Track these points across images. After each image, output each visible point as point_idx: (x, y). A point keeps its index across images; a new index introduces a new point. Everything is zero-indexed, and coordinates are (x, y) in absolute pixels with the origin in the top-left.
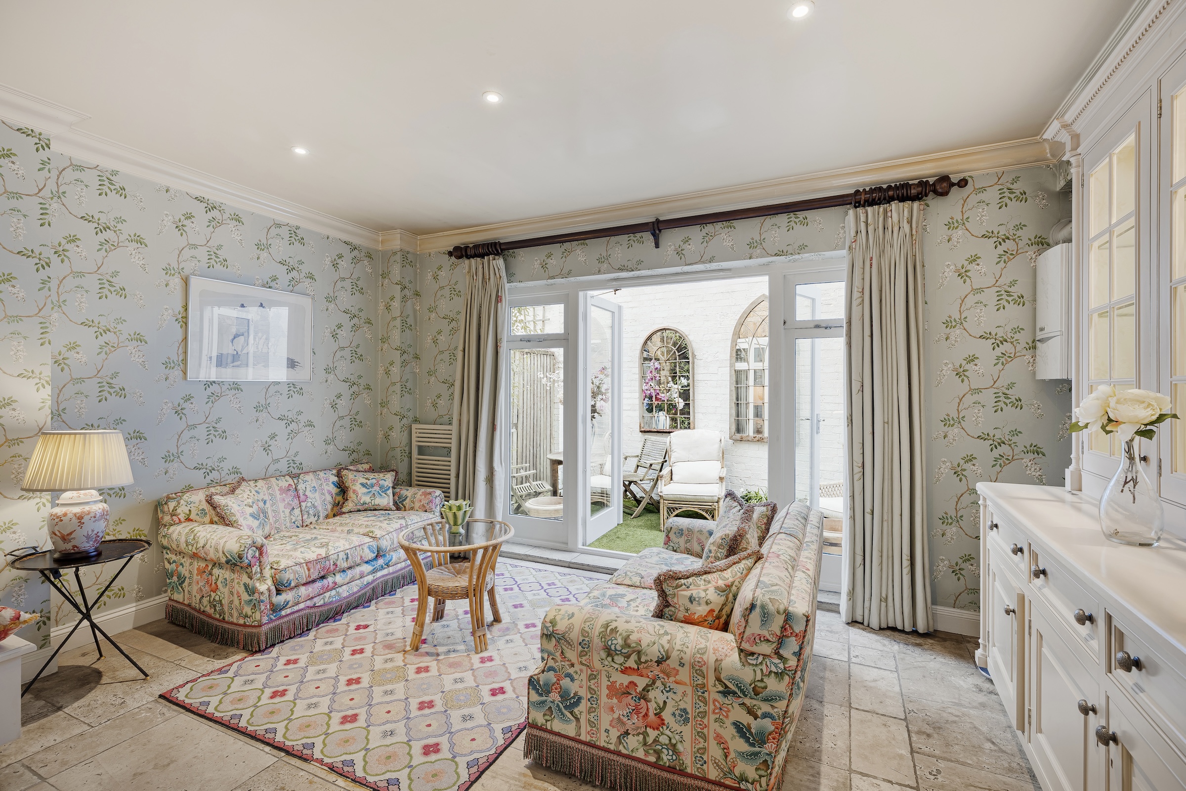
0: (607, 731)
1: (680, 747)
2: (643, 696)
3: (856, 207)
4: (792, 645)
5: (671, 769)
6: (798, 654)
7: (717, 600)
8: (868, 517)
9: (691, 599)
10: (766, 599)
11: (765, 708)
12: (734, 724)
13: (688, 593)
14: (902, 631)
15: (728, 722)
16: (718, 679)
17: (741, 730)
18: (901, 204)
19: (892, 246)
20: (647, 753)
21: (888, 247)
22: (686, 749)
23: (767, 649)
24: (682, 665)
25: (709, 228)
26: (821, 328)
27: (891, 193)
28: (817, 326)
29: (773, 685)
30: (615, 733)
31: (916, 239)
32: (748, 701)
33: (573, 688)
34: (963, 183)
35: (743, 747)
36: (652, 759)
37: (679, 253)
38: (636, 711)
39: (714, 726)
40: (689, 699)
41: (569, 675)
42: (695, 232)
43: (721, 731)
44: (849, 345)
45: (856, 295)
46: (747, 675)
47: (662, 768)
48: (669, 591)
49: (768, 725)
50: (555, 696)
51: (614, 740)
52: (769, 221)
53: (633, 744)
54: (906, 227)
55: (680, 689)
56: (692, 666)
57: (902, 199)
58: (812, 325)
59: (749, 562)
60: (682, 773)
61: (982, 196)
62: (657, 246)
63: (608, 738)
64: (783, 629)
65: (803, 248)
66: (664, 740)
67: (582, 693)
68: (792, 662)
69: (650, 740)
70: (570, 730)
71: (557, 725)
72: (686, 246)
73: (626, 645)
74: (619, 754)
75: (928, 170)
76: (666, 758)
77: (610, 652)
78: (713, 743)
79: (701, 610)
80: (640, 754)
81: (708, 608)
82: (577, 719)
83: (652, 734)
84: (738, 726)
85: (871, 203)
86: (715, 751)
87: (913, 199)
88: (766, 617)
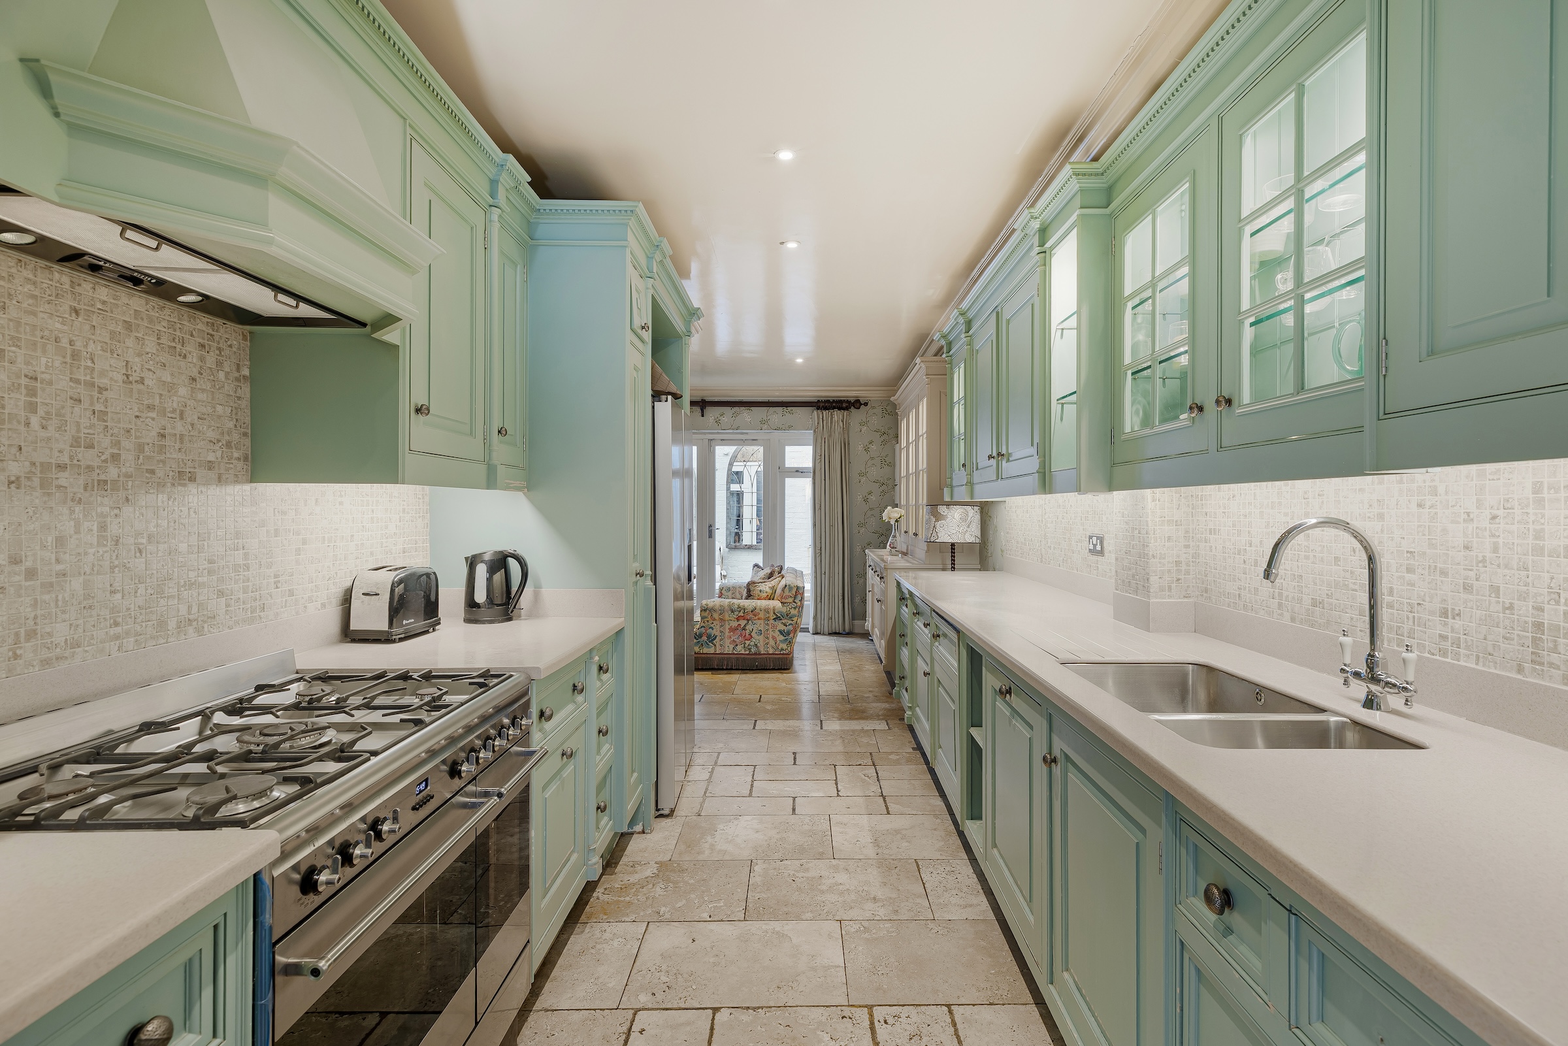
0: (728, 647)
1: (758, 645)
2: (744, 629)
3: (818, 409)
4: (799, 597)
5: (755, 654)
6: (801, 601)
7: (770, 591)
8: (823, 576)
9: (760, 591)
10: (790, 583)
11: (790, 622)
12: (779, 631)
13: (759, 589)
14: (839, 633)
15: (777, 631)
16: (774, 613)
17: (781, 632)
18: (839, 411)
19: (835, 432)
20: (745, 650)
21: (833, 433)
22: (761, 645)
23: (791, 600)
24: (761, 610)
25: (736, 409)
26: (798, 472)
27: (834, 404)
28: (797, 471)
29: (793, 612)
30: (732, 647)
31: (846, 429)
32: (783, 621)
33: (713, 632)
34: (866, 404)
35: (782, 638)
36: (747, 652)
37: (717, 422)
38: (741, 635)
39: (771, 633)
40: (762, 626)
41: (711, 628)
42: (728, 411)
43: (774, 634)
44: (814, 483)
45: (818, 457)
46: (784, 610)
47: (752, 654)
48: (752, 589)
49: (791, 628)
50: (705, 638)
51: (731, 649)
52: (772, 409)
53: (740, 649)
54: (841, 424)
55: (759, 622)
56: (765, 610)
57: (840, 409)
58: (794, 470)
59: (780, 578)
60: (760, 654)
61: (875, 411)
62: (703, 416)
63: (728, 648)
64: (796, 592)
65: (790, 427)
66: (752, 643)
67: (717, 633)
68: (799, 604)
69: (746, 646)
70: (712, 650)
71: (705, 650)
72: (721, 418)
73: (739, 607)
74: (734, 654)
75: (850, 394)
76: (753, 650)
77: (732, 611)
78: (771, 639)
79: (764, 595)
80: (743, 652)
81: (767, 594)
82: (715, 645)
83: (747, 642)
84: (780, 631)
85: (826, 408)
86: (772, 642)
87: (844, 409)
88: (791, 588)
